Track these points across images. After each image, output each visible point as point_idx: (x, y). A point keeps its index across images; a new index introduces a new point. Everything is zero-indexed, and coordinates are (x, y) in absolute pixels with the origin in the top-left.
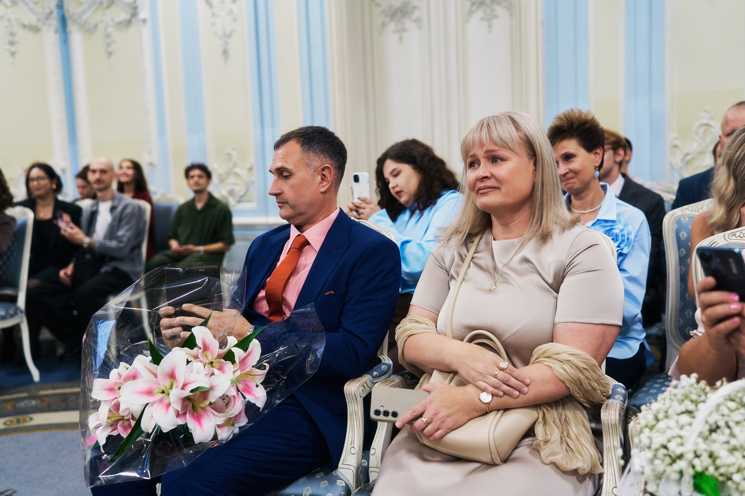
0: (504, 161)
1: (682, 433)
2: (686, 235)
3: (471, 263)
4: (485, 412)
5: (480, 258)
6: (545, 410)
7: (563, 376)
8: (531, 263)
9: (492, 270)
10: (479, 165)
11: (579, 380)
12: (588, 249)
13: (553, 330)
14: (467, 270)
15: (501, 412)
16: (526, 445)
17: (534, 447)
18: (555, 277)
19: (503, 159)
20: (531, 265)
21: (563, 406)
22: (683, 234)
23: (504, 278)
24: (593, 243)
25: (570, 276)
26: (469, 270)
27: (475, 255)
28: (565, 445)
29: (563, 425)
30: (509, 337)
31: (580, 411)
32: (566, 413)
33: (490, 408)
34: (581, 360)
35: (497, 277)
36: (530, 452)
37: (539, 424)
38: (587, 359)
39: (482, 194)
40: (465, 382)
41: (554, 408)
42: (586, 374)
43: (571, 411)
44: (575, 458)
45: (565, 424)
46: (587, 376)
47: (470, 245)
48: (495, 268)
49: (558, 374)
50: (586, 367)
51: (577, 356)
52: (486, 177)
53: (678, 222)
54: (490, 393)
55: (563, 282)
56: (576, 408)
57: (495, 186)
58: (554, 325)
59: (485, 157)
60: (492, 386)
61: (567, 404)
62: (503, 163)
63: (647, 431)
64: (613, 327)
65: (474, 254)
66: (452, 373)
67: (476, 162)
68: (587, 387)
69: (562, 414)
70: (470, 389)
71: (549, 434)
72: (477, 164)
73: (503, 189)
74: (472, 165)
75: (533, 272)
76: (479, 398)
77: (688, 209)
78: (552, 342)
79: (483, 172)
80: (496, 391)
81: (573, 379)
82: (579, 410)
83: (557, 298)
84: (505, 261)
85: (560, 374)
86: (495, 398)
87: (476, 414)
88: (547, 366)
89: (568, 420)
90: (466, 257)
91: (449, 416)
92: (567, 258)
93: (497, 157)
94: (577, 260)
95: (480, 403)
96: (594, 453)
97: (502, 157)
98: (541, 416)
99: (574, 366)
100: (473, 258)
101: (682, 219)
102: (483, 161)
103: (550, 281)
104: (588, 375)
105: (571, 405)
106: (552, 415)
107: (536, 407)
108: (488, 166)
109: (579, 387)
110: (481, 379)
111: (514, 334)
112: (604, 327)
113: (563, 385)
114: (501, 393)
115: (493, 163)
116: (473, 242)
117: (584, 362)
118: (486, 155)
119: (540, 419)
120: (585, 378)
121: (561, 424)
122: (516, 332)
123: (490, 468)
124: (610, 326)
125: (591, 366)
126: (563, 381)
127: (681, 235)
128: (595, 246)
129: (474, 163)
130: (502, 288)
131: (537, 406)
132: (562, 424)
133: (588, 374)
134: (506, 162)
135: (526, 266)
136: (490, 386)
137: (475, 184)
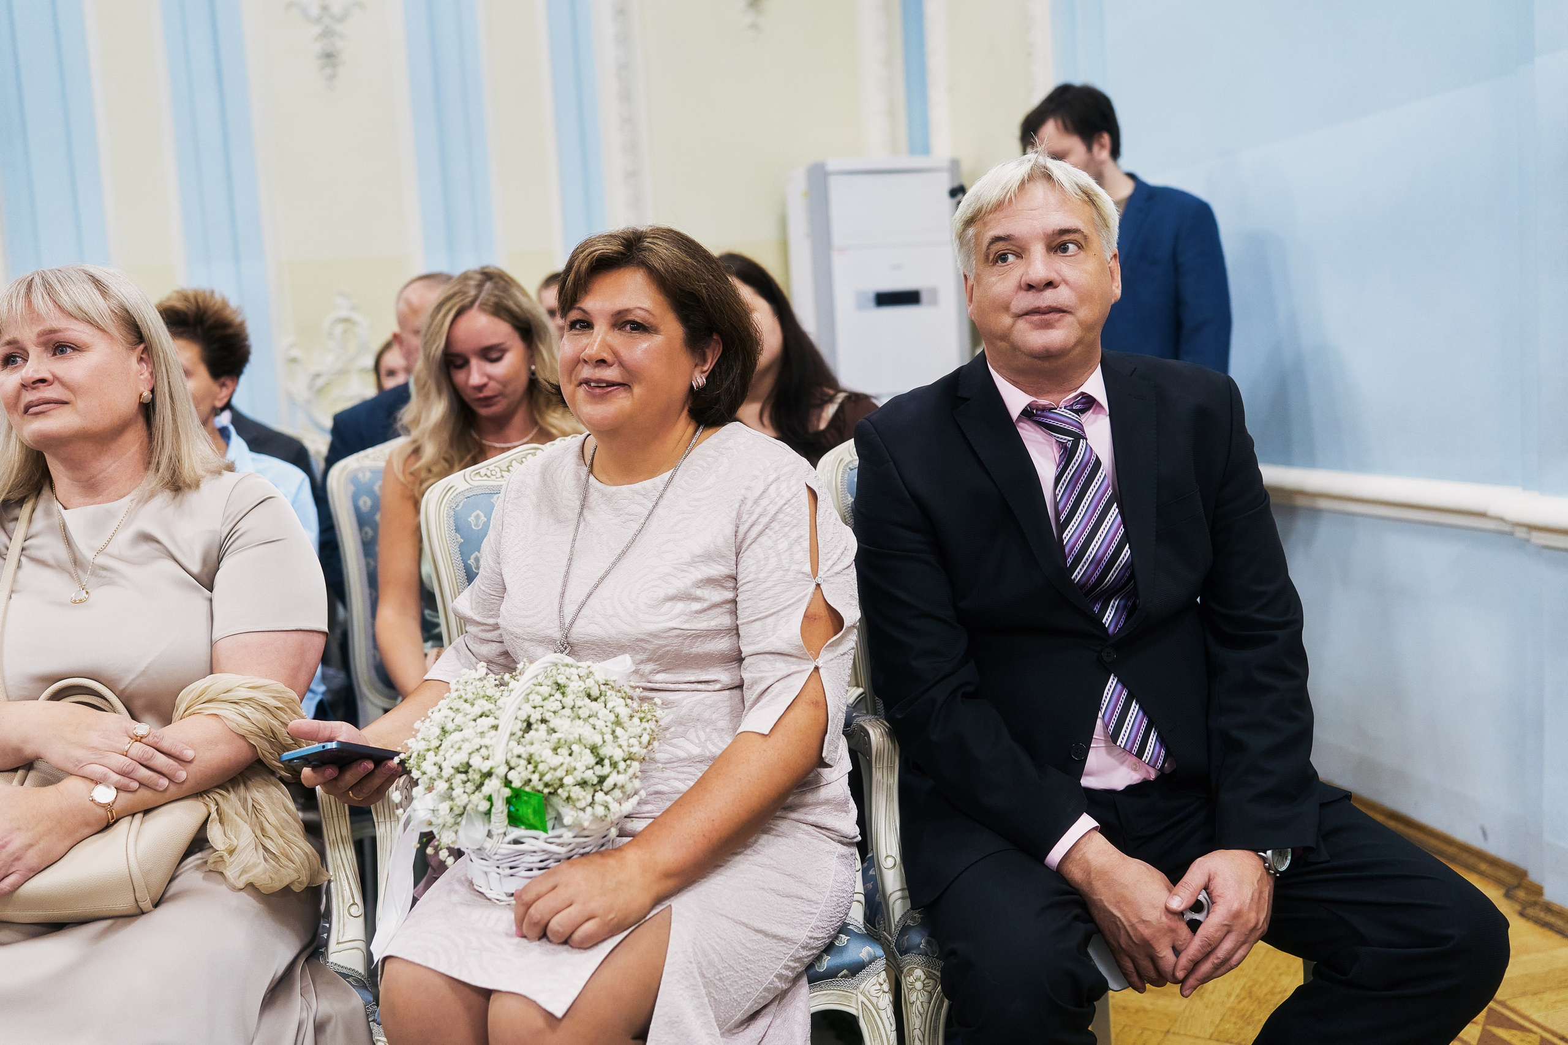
0: (78, 350)
1: (486, 741)
2: (369, 503)
3: (23, 559)
4: (105, 824)
5: (39, 548)
6: (217, 797)
7: (243, 727)
8: (157, 542)
9: (70, 566)
10: (26, 360)
11: (271, 728)
12: (259, 506)
13: (211, 654)
14: (16, 573)
15: (139, 816)
16: (191, 868)
17: (210, 866)
18: (205, 562)
19: (77, 348)
20: (157, 545)
21: (245, 784)
22: (365, 502)
23: (100, 577)
24: (264, 496)
25: (229, 557)
26: (21, 574)
27: (28, 543)
28: (261, 850)
29: (251, 817)
30: (134, 680)
31: (276, 786)
32: (253, 796)
33: (115, 812)
34: (270, 694)
35: (85, 578)
36: (204, 878)
37: (214, 823)
38: (280, 693)
39: (37, 414)
40: (59, 774)
41: (231, 789)
42: (283, 718)
43: (261, 790)
44: (283, 867)
45: (254, 815)
46: (283, 720)
47: (10, 526)
48: (76, 562)
49: (233, 725)
50: (280, 705)
51: (261, 689)
52: (43, 381)
53: (354, 480)
54: (113, 784)
55: (219, 569)
56: (268, 783)
57: (61, 398)
58: (212, 644)
59: (38, 345)
60: (118, 771)
61: (250, 780)
62: (76, 355)
63: (430, 756)
64: (315, 634)
65: (25, 541)
66: (23, 769)
67: (19, 355)
68: (285, 740)
69: (246, 799)
70: (72, 786)
71: (232, 837)
72: (22, 358)
73: (80, 404)
74: (10, 361)
75: (161, 557)
76: (91, 799)
77: (367, 456)
78: (212, 673)
79: (35, 371)
80: (125, 781)
81: (261, 729)
82: (273, 784)
83: (211, 600)
84: (99, 544)
85: (237, 724)
86: (122, 794)
87: (87, 831)
88: (210, 717)
89: (258, 807)
90: (8, 549)
91: (31, 846)
92: (222, 525)
93: (63, 344)
94: (243, 526)
95: (95, 806)
96: (311, 850)
97: (73, 343)
98: (213, 808)
99: (260, 708)
100: (23, 549)
101: (360, 475)
102: (34, 352)
103: (196, 568)
104: (284, 718)
105: (258, 779)
106: (231, 802)
107: (201, 796)
108: (46, 360)
109: (270, 742)
110: (94, 761)
111: (143, 673)
112: (301, 634)
113: (243, 743)
114: (135, 785)
115: (54, 354)
116: (16, 519)
117: (274, 697)
118: (42, 339)
119: (214, 815)
120: (280, 724)
121: (248, 815)
122: (147, 668)
123: (130, 923)
124: (311, 634)
125: (287, 703)
126: (244, 736)
127: (361, 503)
128: (270, 500)
129: (15, 357)
130: (99, 594)
131: (202, 794)
132: (250, 815)
133: (285, 716)
134: (84, 354)
135: (146, 548)
136: (114, 771)
137: (18, 397)
